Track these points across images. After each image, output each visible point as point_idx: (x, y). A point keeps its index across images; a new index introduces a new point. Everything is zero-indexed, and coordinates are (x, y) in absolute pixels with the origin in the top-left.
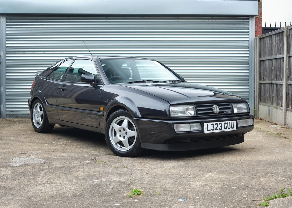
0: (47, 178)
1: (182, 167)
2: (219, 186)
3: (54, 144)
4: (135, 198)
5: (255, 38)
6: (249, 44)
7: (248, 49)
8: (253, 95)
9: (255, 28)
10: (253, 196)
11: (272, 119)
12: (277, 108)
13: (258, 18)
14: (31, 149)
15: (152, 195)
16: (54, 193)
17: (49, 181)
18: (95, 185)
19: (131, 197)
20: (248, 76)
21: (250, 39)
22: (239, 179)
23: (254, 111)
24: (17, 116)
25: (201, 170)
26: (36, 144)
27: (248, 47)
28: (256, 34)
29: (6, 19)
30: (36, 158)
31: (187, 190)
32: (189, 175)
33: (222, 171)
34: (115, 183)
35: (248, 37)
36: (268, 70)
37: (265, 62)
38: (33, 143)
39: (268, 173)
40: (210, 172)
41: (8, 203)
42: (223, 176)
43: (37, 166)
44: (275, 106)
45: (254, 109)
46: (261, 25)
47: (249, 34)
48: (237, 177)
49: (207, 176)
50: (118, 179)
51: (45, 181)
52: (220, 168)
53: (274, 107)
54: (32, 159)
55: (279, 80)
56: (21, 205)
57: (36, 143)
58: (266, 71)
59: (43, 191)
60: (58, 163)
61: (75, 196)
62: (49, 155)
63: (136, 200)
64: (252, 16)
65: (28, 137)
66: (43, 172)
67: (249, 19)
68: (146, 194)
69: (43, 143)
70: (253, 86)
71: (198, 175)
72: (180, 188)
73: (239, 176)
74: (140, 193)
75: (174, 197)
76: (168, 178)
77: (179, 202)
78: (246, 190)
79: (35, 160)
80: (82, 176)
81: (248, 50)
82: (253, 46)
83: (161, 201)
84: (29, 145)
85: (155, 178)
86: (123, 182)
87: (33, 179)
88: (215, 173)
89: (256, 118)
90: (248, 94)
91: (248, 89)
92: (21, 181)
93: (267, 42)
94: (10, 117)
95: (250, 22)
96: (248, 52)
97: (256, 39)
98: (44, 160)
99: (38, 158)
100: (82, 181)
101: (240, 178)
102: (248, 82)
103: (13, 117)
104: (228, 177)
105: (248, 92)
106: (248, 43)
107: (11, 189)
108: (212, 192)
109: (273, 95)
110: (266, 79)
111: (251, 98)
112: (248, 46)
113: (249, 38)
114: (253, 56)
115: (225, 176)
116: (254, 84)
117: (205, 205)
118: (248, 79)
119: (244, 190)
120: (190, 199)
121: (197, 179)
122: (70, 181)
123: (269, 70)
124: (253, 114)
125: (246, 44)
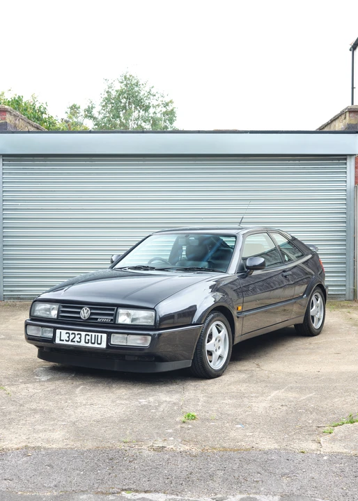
0: (86, 397)
1: (244, 381)
2: (284, 408)
4: (189, 424)
5: (355, 186)
6: (346, 195)
7: (345, 202)
8: (352, 268)
9: (356, 172)
10: (320, 421)
15: (207, 420)
16: (99, 417)
17: (89, 402)
18: (142, 406)
19: (184, 422)
20: (345, 240)
21: (348, 188)
22: (310, 399)
23: (353, 291)
24: (19, 298)
25: (267, 386)
27: (345, 199)
28: (357, 181)
29: (3, 160)
31: (247, 413)
32: (251, 393)
33: (292, 388)
34: (165, 404)
35: (345, 184)
39: (346, 391)
40: (278, 388)
41: (54, 429)
42: (292, 395)
45: (353, 288)
47: (346, 181)
48: (308, 396)
49: (272, 395)
50: (168, 399)
51: (84, 402)
52: (291, 383)
56: (68, 432)
59: (85, 414)
61: (122, 421)
63: (190, 426)
64: (351, 155)
66: (78, 389)
67: (346, 159)
68: (201, 419)
70: (352, 255)
71: (262, 394)
72: (239, 410)
73: (311, 395)
74: (194, 418)
75: (232, 422)
76: (226, 398)
77: (237, 428)
78: (314, 414)
80: (126, 394)
81: (346, 204)
82: (352, 197)
83: (217, 427)
85: (211, 397)
86: (174, 403)
87: (71, 399)
88: (283, 390)
89: (356, 300)
90: (345, 266)
91: (345, 258)
92: (57, 402)
94: (10, 298)
95: (348, 163)
96: (345, 207)
100: (127, 402)
101: (311, 397)
102: (345, 249)
103: (14, 298)
104: (297, 396)
105: (345, 263)
106: (345, 193)
107: (49, 411)
108: (275, 416)
111: (349, 272)
113: (346, 186)
114: (352, 212)
115: (295, 395)
116: (353, 253)
117: (265, 432)
118: (345, 245)
119: (311, 413)
120: (250, 424)
121: (260, 398)
122: (113, 402)
124: (352, 294)
125: (342, 195)
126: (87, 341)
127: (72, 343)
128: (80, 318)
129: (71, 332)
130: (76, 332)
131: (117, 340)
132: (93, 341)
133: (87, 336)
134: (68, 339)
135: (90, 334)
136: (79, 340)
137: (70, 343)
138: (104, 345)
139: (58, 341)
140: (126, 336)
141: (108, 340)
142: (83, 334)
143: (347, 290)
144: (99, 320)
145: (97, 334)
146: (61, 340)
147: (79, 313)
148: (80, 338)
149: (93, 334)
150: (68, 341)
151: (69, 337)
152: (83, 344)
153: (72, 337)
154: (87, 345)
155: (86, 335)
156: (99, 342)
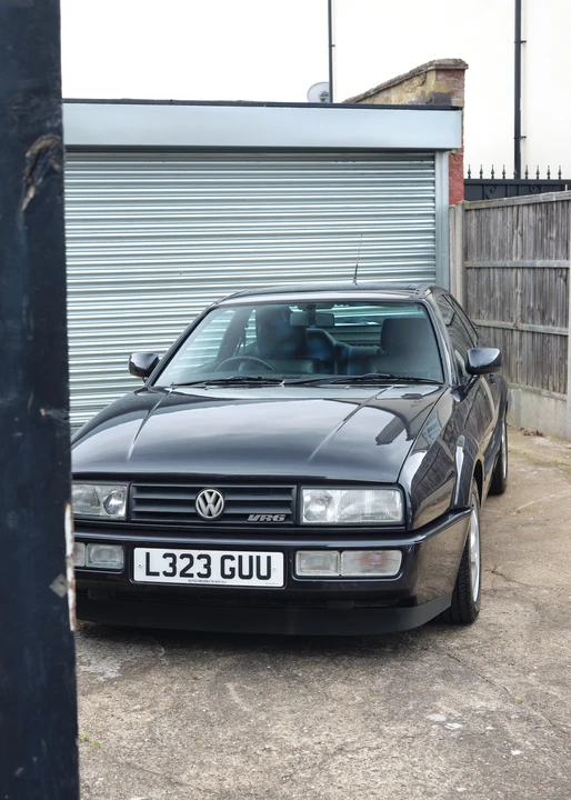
5: (450, 208)
6: (434, 224)
7: (433, 237)
9: (450, 182)
11: (518, 419)
12: (539, 393)
13: (456, 156)
21: (437, 212)
27: (434, 232)
28: (452, 197)
35: (433, 204)
36: (498, 294)
37: (484, 272)
44: (529, 387)
46: (462, 173)
47: (434, 199)
53: (526, 390)
55: (543, 323)
58: (491, 295)
64: (442, 151)
81: (434, 240)
82: (445, 229)
93: (492, 221)
95: (437, 165)
96: (433, 246)
97: (452, 210)
106: (433, 221)
109: (519, 359)
110: (492, 315)
112: (434, 228)
113: (434, 207)
114: (445, 255)
123: (504, 294)
125: (428, 224)
126: (228, 572)
127: (185, 580)
128: (196, 515)
129: (178, 553)
130: (195, 553)
131: (312, 565)
132: (246, 572)
133: (227, 562)
134: (170, 570)
135: (236, 554)
136: (205, 571)
137: (177, 579)
138: (277, 580)
139: (140, 575)
140: (336, 553)
141: (289, 567)
142: (216, 555)
144: (251, 518)
145: (255, 554)
146: (148, 573)
147: (192, 503)
148: (207, 566)
149: (246, 555)
150: (173, 574)
151: (173, 565)
152: (216, 578)
153: (182, 564)
154: (229, 582)
155: (224, 558)
156: (264, 572)
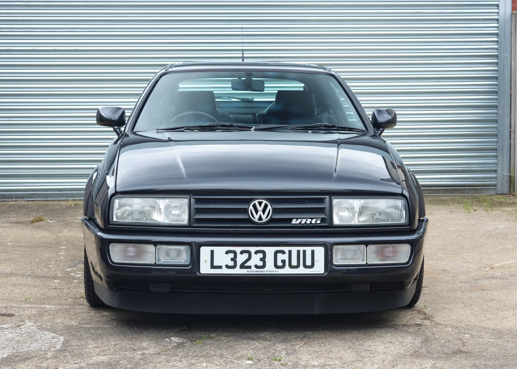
3: (74, 278)
5: (512, 14)
6: (498, 27)
7: (497, 39)
8: (507, 144)
14: (20, 296)
20: (497, 99)
21: (500, 17)
23: (508, 179)
26: (30, 279)
27: (497, 34)
28: (514, 5)
30: (41, 328)
35: (497, 11)
38: (23, 275)
43: (50, 361)
45: (508, 174)
47: (498, 6)
54: (30, 336)
57: (29, 275)
60: (100, 345)
62: (71, 319)
65: (10, 260)
69: (48, 277)
70: (507, 123)
79: (39, 336)
81: (497, 42)
82: (508, 32)
84: (14, 285)
89: (513, 194)
90: (496, 140)
91: (496, 128)
96: (497, 46)
97: (514, 15)
98: (62, 338)
99: (45, 329)
102: (497, 114)
105: (496, 136)
106: (497, 25)
111: (503, 150)
112: (497, 32)
113: (498, 13)
114: (508, 55)
116: (509, 119)
118: (497, 107)
124: (506, 185)
125: (492, 28)
143: (499, 178)
146: (213, 267)
